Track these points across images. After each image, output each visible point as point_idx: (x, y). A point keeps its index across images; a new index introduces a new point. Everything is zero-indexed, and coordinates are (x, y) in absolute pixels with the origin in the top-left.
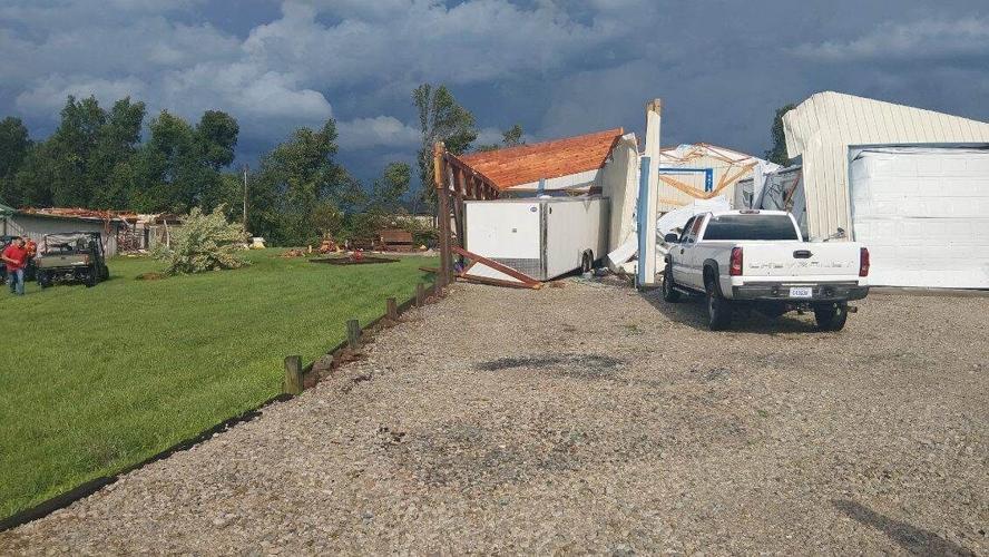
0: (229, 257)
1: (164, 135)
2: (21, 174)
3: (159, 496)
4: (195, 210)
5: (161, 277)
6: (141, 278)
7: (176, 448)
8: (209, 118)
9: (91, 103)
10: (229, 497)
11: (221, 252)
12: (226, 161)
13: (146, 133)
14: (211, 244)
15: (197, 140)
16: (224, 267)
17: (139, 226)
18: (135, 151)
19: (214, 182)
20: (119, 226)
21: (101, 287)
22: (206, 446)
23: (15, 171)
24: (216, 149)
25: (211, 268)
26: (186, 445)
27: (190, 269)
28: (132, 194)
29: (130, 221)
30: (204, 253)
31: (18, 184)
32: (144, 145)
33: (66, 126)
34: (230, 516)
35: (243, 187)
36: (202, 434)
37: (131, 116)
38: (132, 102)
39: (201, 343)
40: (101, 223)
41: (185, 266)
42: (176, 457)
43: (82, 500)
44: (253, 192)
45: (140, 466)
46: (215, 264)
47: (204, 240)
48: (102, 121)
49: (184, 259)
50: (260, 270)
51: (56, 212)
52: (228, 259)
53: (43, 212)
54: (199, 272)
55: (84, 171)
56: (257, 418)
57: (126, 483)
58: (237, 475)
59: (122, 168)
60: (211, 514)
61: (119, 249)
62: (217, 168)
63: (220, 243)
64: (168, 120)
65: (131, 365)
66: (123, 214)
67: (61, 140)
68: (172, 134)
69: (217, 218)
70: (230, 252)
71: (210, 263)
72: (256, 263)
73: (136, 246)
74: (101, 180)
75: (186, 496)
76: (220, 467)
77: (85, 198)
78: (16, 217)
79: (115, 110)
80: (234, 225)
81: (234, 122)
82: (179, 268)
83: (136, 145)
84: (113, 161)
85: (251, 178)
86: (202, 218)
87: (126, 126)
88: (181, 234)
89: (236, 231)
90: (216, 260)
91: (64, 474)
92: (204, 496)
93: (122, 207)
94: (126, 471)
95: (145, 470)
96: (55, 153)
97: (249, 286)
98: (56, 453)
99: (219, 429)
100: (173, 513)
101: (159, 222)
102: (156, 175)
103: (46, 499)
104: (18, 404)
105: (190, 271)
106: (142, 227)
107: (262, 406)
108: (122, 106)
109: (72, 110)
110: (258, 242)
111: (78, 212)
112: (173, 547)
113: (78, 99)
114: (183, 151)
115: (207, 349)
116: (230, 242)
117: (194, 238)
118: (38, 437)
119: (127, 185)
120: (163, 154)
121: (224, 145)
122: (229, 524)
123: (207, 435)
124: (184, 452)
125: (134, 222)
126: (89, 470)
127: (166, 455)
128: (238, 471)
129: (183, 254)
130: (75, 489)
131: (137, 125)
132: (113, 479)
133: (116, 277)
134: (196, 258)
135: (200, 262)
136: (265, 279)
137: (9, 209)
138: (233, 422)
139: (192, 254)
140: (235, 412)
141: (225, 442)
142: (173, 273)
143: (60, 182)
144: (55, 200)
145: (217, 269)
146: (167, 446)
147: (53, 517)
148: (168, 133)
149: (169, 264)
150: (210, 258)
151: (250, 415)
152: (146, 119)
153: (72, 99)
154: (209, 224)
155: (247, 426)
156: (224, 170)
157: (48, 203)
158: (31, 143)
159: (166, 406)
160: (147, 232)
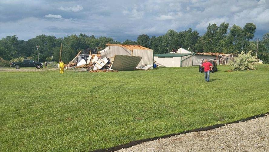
0: (252, 66)
1: (234, 31)
2: (197, 44)
3: (237, 133)
4: (242, 52)
5: (231, 71)
6: (226, 71)
7: (240, 121)
8: (247, 25)
9: (215, 25)
10: (259, 139)
11: (250, 65)
12: (251, 38)
13: (228, 31)
14: (246, 62)
15: (243, 32)
16: (250, 69)
17: (225, 57)
18: (225, 37)
19: (247, 44)
20: (220, 57)
21: (215, 73)
22: (250, 122)
23: (195, 44)
24: (248, 34)
25: (246, 69)
26: (244, 120)
27: (240, 69)
28: (224, 48)
29: (223, 56)
30: (244, 65)
31: (196, 47)
32: (228, 34)
33: (208, 32)
34: (260, 145)
35: (256, 46)
36: (248, 118)
37: (225, 27)
38: (225, 23)
39: (245, 91)
40: (215, 56)
41: (238, 68)
42: (241, 123)
43: (216, 129)
44: (260, 47)
45: (231, 123)
46: (247, 68)
47: (244, 61)
48: (217, 29)
49: (238, 66)
50: (261, 70)
51: (204, 54)
52: (251, 67)
53: (202, 54)
54: (242, 70)
55: (211, 43)
56: (265, 117)
57: (227, 127)
58: (261, 133)
59: (221, 41)
60: (253, 142)
61: (220, 63)
62: (249, 40)
63: (249, 62)
64: (235, 27)
65: (225, 95)
66: (221, 54)
67: (206, 35)
68: (236, 31)
69: (249, 55)
70: (252, 65)
71: (246, 68)
72: (260, 68)
73: (224, 62)
74: (216, 45)
75: (245, 135)
76: (255, 129)
77: (211, 50)
78: (196, 55)
79: (220, 26)
80: (254, 57)
81: (255, 26)
82: (237, 69)
83: (226, 35)
84: (219, 40)
85: (259, 42)
86: (244, 55)
87: (223, 30)
88: (238, 59)
89: (255, 58)
90: (248, 67)
91: (210, 121)
92: (250, 136)
93: (221, 52)
94: (227, 124)
95: (232, 124)
96: (205, 38)
97: (258, 75)
98: (208, 115)
99: (253, 117)
100: (242, 139)
101: (231, 56)
102: (230, 43)
103: (207, 126)
104: (198, 101)
105: (240, 70)
106: (226, 57)
107: (266, 113)
108: (222, 25)
109: (210, 27)
110: (261, 62)
111: (210, 54)
112: (243, 149)
113: (211, 24)
114: (238, 36)
115: (247, 93)
116: (252, 62)
117: (241, 60)
118: (203, 110)
119: (222, 46)
120: (233, 37)
121: (251, 33)
122: (260, 147)
123: (250, 119)
124: (243, 122)
125: (224, 56)
126: (217, 121)
127: (238, 122)
128: (261, 132)
129: (238, 65)
130: (214, 125)
131: (226, 29)
132: (224, 125)
133: (219, 71)
134: (242, 66)
135: (243, 67)
136: (263, 73)
137: (194, 53)
138: (258, 116)
139: (241, 65)
140: (258, 113)
141: (256, 122)
142: (235, 70)
143: (205, 46)
144: (204, 51)
145: (248, 70)
146: (238, 119)
147: (209, 131)
148: (235, 31)
149: (234, 68)
150: (246, 66)
151: (263, 115)
152: (229, 28)
153: (210, 24)
154: (246, 57)
155: (262, 118)
156: (251, 40)
157: (203, 52)
158: (199, 36)
159: (236, 108)
160: (227, 59)
